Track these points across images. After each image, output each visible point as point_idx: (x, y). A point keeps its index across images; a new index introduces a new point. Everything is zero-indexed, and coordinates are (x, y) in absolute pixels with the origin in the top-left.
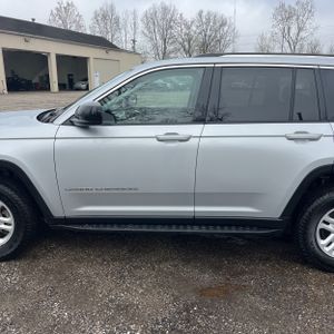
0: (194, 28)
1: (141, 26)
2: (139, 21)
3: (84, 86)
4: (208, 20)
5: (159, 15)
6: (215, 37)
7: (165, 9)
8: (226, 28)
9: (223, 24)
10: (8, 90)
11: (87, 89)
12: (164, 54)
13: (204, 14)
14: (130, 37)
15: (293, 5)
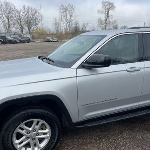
6: (33, 18)
9: (36, 13)
13: (26, 7)
15: (67, 6)
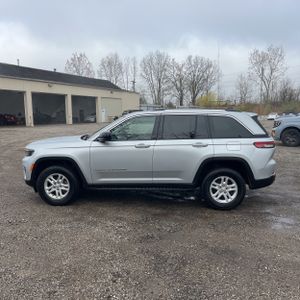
0: (184, 70)
1: (140, 70)
2: (138, 66)
3: (92, 120)
4: (196, 63)
5: (155, 61)
6: (203, 76)
7: (160, 56)
8: (211, 69)
9: (209, 66)
10: (35, 124)
11: (95, 122)
12: (159, 91)
13: (193, 58)
14: (131, 78)
15: (265, 51)
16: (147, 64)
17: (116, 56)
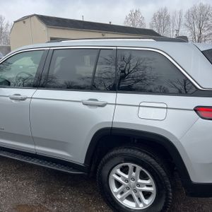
2: (183, 17)
7: (202, 8)
12: (199, 37)
16: (192, 15)
17: (165, 11)
